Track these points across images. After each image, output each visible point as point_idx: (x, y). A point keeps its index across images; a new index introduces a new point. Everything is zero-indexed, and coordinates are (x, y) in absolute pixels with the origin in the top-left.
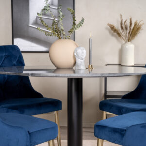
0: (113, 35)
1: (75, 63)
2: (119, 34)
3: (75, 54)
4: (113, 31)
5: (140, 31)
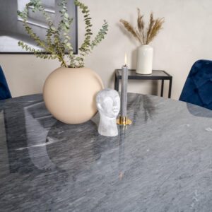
0: (125, 33)
3: (99, 106)
4: (126, 30)
5: (160, 30)
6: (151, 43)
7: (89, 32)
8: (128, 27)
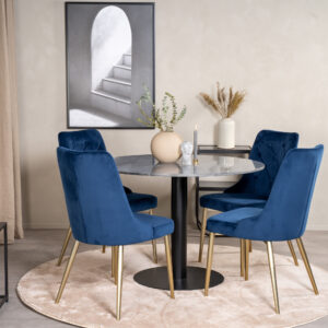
1: (181, 155)
2: (215, 107)
4: (207, 103)
6: (233, 116)
7: (175, 113)
8: (208, 101)
